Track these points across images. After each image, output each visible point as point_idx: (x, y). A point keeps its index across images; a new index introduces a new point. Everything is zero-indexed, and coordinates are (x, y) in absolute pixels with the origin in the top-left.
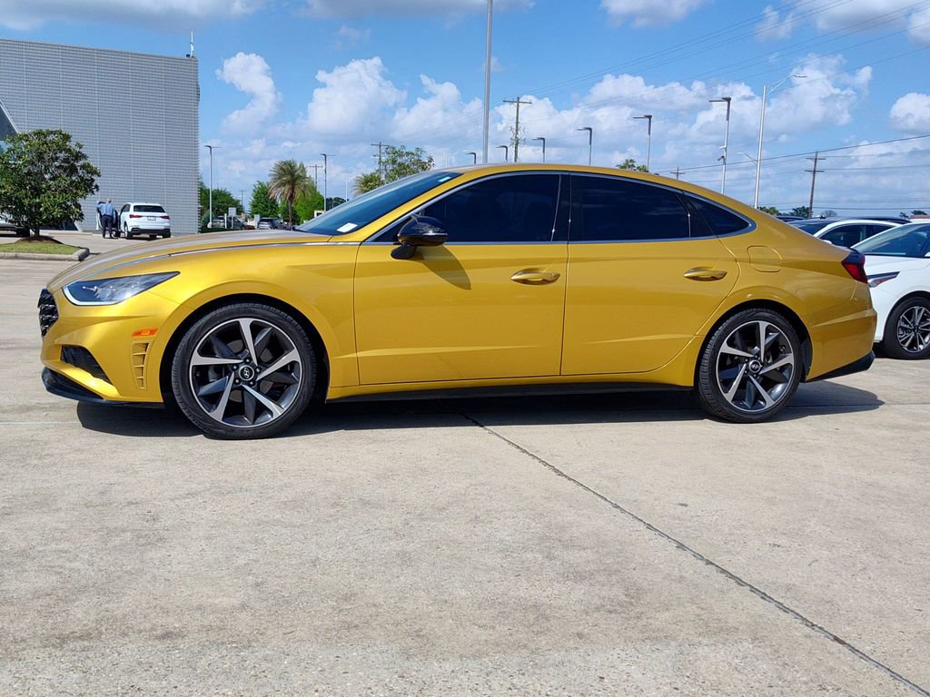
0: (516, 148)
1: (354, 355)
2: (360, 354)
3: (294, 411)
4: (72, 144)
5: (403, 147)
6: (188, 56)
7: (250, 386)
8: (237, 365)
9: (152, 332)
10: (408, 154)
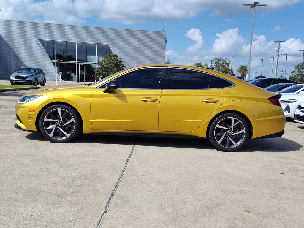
0: (278, 57)
1: (90, 121)
2: (92, 121)
3: (72, 136)
4: (119, 58)
5: (221, 58)
6: (164, 31)
7: (61, 128)
8: (57, 122)
9: (34, 111)
10: (223, 60)
